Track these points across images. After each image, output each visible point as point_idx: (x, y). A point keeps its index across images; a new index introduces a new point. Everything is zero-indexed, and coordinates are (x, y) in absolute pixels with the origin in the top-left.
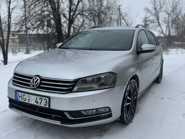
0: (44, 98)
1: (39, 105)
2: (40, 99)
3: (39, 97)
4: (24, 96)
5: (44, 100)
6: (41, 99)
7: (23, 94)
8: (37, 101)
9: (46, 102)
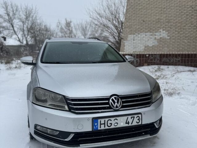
0: (136, 116)
1: (130, 125)
2: (131, 118)
3: (130, 117)
4: (109, 121)
5: (137, 118)
6: (133, 118)
7: (106, 120)
8: (127, 122)
9: (139, 119)
